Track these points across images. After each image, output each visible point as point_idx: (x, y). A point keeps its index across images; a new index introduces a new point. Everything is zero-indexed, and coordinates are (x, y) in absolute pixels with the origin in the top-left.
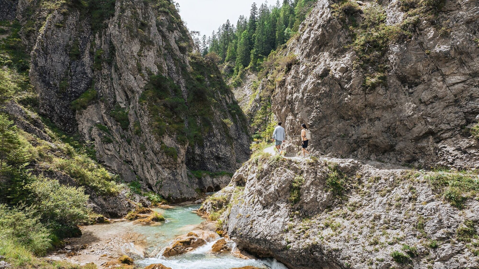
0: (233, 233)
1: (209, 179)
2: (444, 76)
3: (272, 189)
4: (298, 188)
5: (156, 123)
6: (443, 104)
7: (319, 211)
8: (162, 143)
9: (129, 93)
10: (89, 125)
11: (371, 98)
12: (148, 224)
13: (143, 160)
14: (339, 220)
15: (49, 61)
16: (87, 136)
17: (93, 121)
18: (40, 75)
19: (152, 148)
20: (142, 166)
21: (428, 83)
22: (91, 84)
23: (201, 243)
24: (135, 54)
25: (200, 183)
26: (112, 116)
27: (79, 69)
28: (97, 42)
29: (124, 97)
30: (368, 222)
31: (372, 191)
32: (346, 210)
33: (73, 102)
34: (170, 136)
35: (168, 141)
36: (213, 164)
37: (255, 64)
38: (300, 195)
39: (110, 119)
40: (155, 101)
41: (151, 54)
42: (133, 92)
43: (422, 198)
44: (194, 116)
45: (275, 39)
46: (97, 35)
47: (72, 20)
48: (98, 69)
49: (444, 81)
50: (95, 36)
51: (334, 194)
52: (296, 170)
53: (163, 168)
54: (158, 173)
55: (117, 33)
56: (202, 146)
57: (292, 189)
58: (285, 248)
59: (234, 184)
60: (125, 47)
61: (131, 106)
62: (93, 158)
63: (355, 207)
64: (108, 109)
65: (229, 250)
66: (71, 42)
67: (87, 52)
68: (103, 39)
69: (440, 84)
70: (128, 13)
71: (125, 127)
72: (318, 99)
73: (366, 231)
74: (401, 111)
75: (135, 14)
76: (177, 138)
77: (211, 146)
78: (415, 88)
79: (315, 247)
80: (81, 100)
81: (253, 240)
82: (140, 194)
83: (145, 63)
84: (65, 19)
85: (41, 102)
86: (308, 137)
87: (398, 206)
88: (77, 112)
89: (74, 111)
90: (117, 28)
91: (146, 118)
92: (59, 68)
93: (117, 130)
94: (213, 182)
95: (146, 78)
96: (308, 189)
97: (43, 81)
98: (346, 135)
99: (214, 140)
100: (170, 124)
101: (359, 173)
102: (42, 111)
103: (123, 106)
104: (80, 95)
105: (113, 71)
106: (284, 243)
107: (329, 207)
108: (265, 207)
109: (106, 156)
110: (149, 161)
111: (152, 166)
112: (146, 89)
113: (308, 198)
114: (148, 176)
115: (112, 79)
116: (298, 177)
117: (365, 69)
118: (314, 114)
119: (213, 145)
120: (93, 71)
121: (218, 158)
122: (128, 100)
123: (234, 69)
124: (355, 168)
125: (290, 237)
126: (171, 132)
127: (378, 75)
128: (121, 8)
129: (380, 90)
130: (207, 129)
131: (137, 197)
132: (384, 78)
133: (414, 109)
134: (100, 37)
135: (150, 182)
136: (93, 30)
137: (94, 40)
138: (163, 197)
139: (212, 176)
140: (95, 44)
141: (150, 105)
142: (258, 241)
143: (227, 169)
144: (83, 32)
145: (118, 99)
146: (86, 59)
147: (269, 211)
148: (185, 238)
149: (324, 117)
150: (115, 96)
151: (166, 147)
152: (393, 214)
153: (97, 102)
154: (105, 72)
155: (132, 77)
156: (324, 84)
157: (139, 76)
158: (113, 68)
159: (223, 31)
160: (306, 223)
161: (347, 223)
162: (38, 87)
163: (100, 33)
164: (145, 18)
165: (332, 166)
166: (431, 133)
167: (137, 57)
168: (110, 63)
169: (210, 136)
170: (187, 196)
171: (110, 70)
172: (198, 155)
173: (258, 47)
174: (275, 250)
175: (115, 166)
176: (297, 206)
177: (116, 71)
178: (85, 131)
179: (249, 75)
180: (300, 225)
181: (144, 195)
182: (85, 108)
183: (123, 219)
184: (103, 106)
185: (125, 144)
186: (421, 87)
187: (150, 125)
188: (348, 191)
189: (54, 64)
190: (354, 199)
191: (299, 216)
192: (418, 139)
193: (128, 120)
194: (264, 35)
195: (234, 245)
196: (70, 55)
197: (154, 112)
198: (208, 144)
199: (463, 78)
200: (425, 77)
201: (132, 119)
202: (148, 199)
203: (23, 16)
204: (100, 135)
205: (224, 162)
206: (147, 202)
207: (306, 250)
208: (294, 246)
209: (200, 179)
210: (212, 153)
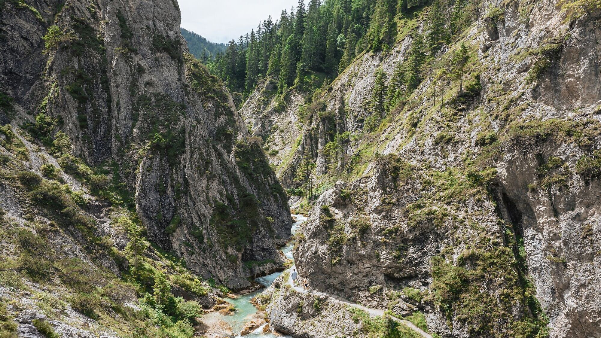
0: (273, 323)
1: (257, 268)
2: (364, 264)
3: (290, 306)
4: (302, 307)
5: (223, 240)
6: (362, 276)
7: (310, 317)
8: (227, 253)
9: (202, 217)
10: (179, 243)
11: (334, 269)
12: (227, 314)
13: (215, 264)
14: (316, 322)
15: (148, 200)
16: (178, 251)
17: (180, 240)
18: (145, 212)
19: (221, 257)
20: (215, 268)
21: (358, 265)
22: (175, 211)
23: (257, 327)
24: (204, 189)
25: (252, 272)
26: (192, 234)
27: (166, 201)
28: (175, 176)
29: (198, 218)
30: (327, 324)
31: (331, 310)
32: (320, 318)
33: (167, 228)
34: (231, 247)
35: (230, 251)
36: (260, 255)
37: (301, 81)
38: (302, 309)
39: (191, 237)
40: (221, 223)
41: (214, 185)
42: (205, 216)
43: (346, 317)
44: (245, 218)
45: (325, 49)
46: (174, 171)
47: (156, 161)
48: (179, 199)
49: (363, 265)
50: (172, 171)
51: (316, 311)
52: (301, 298)
53: (228, 269)
54: (225, 272)
55: (191, 173)
56: (251, 242)
57: (298, 307)
58: (294, 333)
59: (274, 287)
60: (197, 183)
61: (204, 227)
62: (185, 267)
63: (324, 317)
64: (189, 229)
65: (271, 331)
66: (158, 181)
67: (169, 186)
68: (178, 172)
69: (362, 266)
70: (196, 155)
71: (201, 242)
72: (312, 263)
73: (325, 328)
74: (346, 276)
75: (201, 155)
76: (236, 248)
77: (258, 241)
78: (353, 266)
79: (306, 334)
80: (172, 226)
81: (281, 327)
82: (215, 288)
83: (211, 194)
84: (152, 162)
85: (148, 232)
86: (307, 282)
87: (338, 319)
88: (170, 235)
89: (168, 234)
90: (190, 170)
91: (216, 237)
92: (155, 204)
93: (196, 244)
94: (260, 270)
95: (213, 206)
96: (305, 307)
97: (147, 217)
98: (324, 282)
99: (260, 236)
100: (231, 238)
101: (327, 301)
102: (150, 238)
103: (198, 225)
104: (170, 221)
105: (188, 199)
106: (294, 331)
107: (313, 316)
108: (287, 313)
109: (192, 264)
110: (219, 265)
111: (221, 268)
112: (213, 215)
113: (305, 311)
114: (219, 275)
115: (189, 206)
116: (301, 301)
117: (333, 254)
118: (310, 270)
119: (259, 240)
120: (175, 200)
121: (263, 250)
122: (202, 222)
123: (278, 85)
124: (327, 298)
125: (297, 328)
126: (232, 244)
127: (338, 258)
128: (191, 151)
129: (338, 266)
130: (255, 228)
131: (214, 290)
132: (340, 261)
133: (351, 276)
134: (176, 171)
135: (220, 278)
136: (171, 166)
137: (172, 175)
138: (229, 289)
139: (259, 265)
140: (174, 179)
141: (218, 227)
142: (284, 328)
143: (270, 257)
144: (164, 169)
145: (195, 221)
146: (170, 192)
147: (289, 315)
148: (250, 325)
149: (315, 272)
150: (192, 219)
151: (230, 256)
152: (336, 322)
153: (181, 225)
154: (184, 200)
155: (203, 206)
156: (315, 257)
157: (208, 206)
158: (188, 197)
159: (263, 30)
160: (304, 322)
161: (319, 324)
162: (144, 221)
163: (176, 168)
164: (208, 155)
165: (316, 297)
166: (356, 287)
167: (206, 191)
168: (186, 194)
169: (257, 233)
170: (244, 286)
171: (186, 199)
172: (249, 250)
173: (305, 60)
174: (291, 333)
175: (198, 270)
176: (301, 314)
177: (191, 199)
178: (177, 248)
179: (294, 96)
180: (302, 323)
181: (218, 288)
182: (174, 231)
183: (212, 310)
184: (185, 227)
185: (202, 253)
186: (355, 266)
187: (218, 241)
188: (322, 309)
189: (151, 201)
190: (324, 313)
191: (301, 319)
192: (352, 289)
193: (202, 236)
194: (312, 45)
195: (273, 329)
196: (159, 192)
197: (220, 232)
198: (256, 240)
199: (370, 266)
200: (357, 262)
201: (206, 236)
202: (221, 291)
203: (118, 156)
204: (186, 250)
205: (268, 251)
206: (221, 293)
207: (302, 334)
208: (298, 332)
209: (251, 269)
210: (259, 246)
